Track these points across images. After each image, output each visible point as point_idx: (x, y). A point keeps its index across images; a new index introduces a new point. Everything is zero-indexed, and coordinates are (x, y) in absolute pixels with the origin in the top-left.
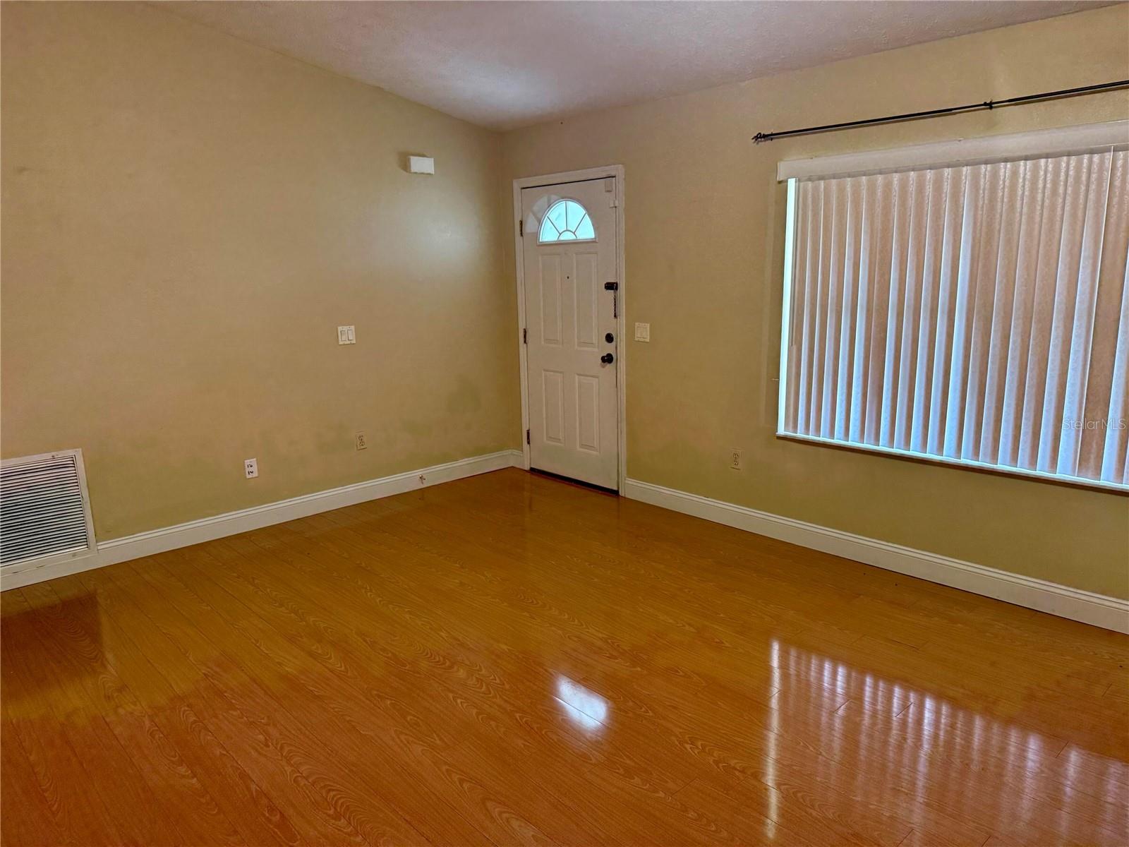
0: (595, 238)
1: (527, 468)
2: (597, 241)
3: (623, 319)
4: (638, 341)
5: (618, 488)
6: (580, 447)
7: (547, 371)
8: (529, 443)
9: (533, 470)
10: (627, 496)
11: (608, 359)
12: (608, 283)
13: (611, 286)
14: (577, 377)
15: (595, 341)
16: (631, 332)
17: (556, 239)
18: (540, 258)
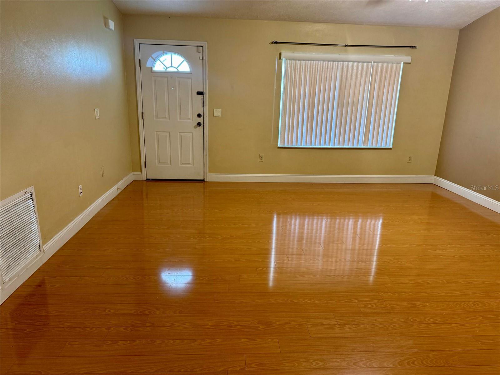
0: (191, 71)
1: (145, 179)
2: (192, 73)
3: (207, 108)
4: (216, 116)
5: (204, 178)
6: (181, 164)
7: (158, 132)
8: (146, 167)
9: (148, 180)
10: (209, 181)
11: (199, 124)
12: (198, 92)
13: (200, 93)
14: (179, 133)
15: (190, 117)
16: (212, 113)
17: (164, 70)
18: (153, 78)
